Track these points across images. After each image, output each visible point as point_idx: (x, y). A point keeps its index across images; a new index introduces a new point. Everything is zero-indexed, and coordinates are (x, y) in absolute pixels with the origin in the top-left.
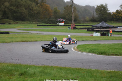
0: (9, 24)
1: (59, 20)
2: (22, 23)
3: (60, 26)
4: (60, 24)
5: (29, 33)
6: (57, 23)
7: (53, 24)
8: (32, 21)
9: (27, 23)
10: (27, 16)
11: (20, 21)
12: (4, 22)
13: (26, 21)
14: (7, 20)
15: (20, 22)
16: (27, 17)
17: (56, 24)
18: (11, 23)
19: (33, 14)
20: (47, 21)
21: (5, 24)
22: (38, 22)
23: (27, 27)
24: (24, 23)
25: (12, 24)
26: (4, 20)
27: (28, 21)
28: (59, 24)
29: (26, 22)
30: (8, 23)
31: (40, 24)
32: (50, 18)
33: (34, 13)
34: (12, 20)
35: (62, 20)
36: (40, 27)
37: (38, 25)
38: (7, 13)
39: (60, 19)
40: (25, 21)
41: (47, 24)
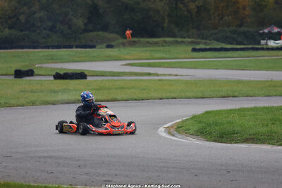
0: (109, 46)
1: (266, 31)
2: (148, 42)
3: (273, 49)
4: (272, 43)
5: (149, 74)
6: (263, 42)
7: (251, 44)
8: (182, 37)
9: (165, 42)
10: (166, 21)
11: (142, 37)
12: (92, 40)
13: (164, 36)
14: (101, 33)
15: (141, 39)
16: (165, 25)
17: (259, 43)
18: (113, 43)
19: (186, 13)
20: (228, 34)
21: (93, 47)
22: (199, 40)
23: (158, 55)
24: (156, 43)
25: (118, 46)
26: (91, 34)
27: (168, 36)
28: (266, 44)
29: (162, 39)
30: (105, 45)
31: (205, 44)
32: (241, 25)
33: (188, 11)
34: (117, 33)
35: (276, 30)
36: (201, 54)
37: (194, 50)
38: (101, 11)
39: (269, 29)
40: (159, 37)
41: (232, 44)
